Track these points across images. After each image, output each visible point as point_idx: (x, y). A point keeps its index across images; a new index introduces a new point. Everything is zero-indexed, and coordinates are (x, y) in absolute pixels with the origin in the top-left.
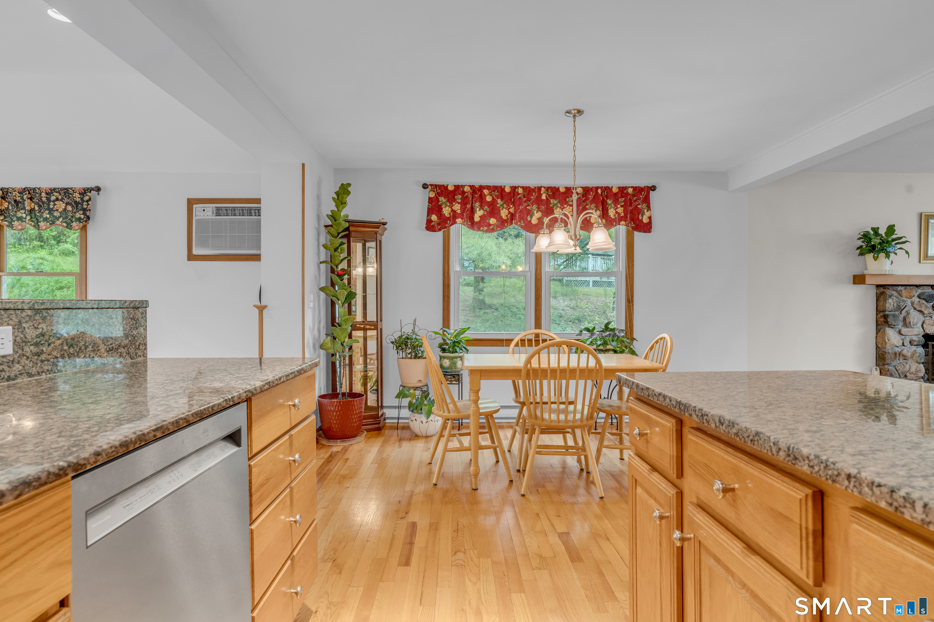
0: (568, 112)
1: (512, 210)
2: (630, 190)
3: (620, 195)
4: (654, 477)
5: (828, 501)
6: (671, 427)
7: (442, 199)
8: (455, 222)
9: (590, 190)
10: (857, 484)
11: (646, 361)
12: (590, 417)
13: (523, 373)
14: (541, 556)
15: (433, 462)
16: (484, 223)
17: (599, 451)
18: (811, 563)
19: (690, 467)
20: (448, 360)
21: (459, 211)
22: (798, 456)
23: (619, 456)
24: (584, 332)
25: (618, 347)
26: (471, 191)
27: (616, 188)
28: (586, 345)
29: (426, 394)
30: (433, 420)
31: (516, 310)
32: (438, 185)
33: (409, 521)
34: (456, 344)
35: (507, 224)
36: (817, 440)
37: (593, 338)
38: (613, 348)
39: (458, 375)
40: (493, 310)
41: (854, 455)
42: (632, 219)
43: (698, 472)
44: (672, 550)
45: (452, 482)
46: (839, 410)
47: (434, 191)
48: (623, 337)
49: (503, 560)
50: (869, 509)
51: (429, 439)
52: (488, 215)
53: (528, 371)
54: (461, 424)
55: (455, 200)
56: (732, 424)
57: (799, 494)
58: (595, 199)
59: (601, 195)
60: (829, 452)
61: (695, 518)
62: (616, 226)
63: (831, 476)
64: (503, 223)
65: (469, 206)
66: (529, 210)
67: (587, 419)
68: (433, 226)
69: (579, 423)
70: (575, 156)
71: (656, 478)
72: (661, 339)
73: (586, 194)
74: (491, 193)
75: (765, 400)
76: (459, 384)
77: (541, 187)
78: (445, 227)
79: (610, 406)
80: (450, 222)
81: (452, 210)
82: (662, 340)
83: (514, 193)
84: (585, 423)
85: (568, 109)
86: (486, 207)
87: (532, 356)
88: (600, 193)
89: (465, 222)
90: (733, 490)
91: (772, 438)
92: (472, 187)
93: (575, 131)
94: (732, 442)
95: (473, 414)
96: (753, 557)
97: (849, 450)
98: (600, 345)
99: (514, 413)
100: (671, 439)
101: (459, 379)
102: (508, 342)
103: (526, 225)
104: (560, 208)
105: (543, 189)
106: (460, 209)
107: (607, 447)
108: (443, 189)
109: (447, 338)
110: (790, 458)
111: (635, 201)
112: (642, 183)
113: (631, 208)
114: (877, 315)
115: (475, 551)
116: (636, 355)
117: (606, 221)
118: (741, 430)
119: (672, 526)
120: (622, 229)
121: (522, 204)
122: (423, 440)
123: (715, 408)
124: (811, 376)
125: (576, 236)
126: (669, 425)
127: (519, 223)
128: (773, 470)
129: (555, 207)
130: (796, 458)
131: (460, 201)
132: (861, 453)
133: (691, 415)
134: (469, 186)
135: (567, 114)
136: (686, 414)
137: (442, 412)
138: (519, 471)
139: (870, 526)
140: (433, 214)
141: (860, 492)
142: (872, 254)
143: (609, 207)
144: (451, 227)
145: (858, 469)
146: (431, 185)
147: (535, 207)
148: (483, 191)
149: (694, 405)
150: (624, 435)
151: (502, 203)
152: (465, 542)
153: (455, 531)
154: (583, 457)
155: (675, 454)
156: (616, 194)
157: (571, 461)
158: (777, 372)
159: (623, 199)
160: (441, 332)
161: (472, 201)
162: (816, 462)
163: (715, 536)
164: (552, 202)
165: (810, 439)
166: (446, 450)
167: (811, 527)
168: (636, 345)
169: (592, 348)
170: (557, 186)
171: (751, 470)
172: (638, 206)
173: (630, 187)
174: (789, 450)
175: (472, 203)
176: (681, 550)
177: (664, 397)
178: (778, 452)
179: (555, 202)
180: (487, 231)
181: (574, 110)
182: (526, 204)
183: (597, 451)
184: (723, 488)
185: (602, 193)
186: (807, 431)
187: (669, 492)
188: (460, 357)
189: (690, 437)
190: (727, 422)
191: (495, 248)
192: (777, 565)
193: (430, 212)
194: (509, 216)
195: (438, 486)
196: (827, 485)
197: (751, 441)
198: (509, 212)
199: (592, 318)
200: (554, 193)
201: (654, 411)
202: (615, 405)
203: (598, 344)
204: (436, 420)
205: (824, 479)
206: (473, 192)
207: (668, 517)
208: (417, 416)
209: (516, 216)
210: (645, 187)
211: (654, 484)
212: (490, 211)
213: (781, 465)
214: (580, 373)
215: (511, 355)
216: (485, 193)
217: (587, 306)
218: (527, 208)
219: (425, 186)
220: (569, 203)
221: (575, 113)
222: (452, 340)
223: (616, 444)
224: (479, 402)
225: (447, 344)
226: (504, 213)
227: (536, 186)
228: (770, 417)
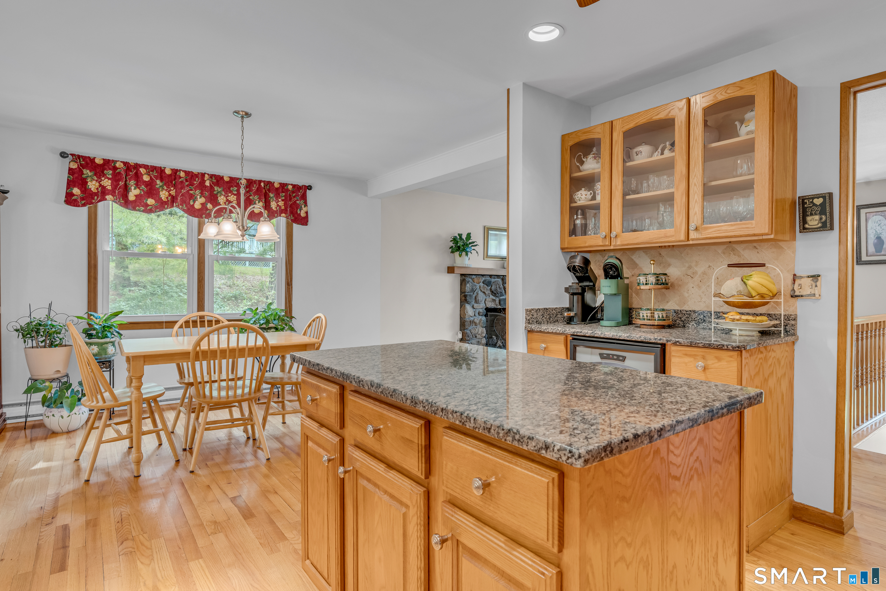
0: (237, 112)
1: (173, 193)
2: (290, 187)
3: (281, 190)
4: (322, 432)
5: (432, 426)
6: (336, 392)
7: (87, 172)
8: (104, 199)
9: (254, 183)
10: (446, 413)
11: (305, 336)
12: (258, 389)
13: (192, 355)
14: (215, 522)
15: (81, 458)
16: (140, 203)
17: (265, 419)
18: (424, 465)
19: (350, 419)
20: (96, 346)
21: (109, 188)
22: (417, 402)
23: (281, 421)
24: (247, 312)
25: (279, 325)
26: (125, 168)
27: (277, 183)
28: (249, 324)
29: (67, 386)
30: (78, 413)
31: (168, 288)
32: (82, 156)
33: (57, 525)
34: (106, 329)
35: (168, 206)
36: (427, 390)
37: (256, 318)
38: (274, 326)
39: (110, 362)
40: (139, 288)
41: (445, 397)
42: (292, 213)
43: (356, 422)
44: (336, 482)
45: (108, 474)
46: (438, 369)
47: (76, 162)
48: (283, 316)
49: (177, 536)
50: (452, 427)
51: (71, 435)
52: (146, 195)
53: (197, 353)
54: (112, 412)
55: (104, 175)
56: (379, 386)
57: (418, 425)
58: (259, 191)
59: (264, 188)
60: (433, 397)
61: (354, 455)
62: (277, 217)
63: (434, 411)
64: (162, 205)
65: (121, 183)
66: (192, 194)
67: (255, 392)
68: (75, 200)
69: (247, 397)
70: (242, 153)
71: (324, 432)
72: (317, 318)
73: (249, 185)
74: (149, 172)
75: (397, 366)
76: (110, 371)
77: (205, 173)
78: (92, 203)
79: (273, 378)
80: (98, 198)
81: (100, 185)
82: (319, 319)
83: (175, 176)
84: (253, 395)
85: (237, 109)
86: (143, 186)
87: (202, 339)
88: (263, 186)
89: (117, 200)
90: (379, 430)
91: (403, 392)
92: (125, 163)
93: (243, 131)
94: (378, 398)
95: (136, 401)
96: (391, 471)
97: (443, 394)
98: (263, 324)
99: (179, 393)
100: (336, 401)
101: (110, 365)
102: (170, 324)
103: (188, 209)
104: (224, 195)
105: (206, 175)
106: (111, 185)
107: (272, 414)
108: (89, 161)
109: (95, 323)
110: (413, 404)
111: (294, 197)
112: (301, 181)
113: (290, 203)
114: (461, 295)
115: (144, 535)
116: (295, 331)
117: (269, 212)
118: (385, 389)
119: (336, 465)
120: (282, 220)
121: (185, 188)
122: (65, 436)
123: (367, 375)
124: (423, 346)
125: (243, 227)
126: (334, 390)
127: (180, 206)
128: (403, 412)
129: (219, 195)
130: (416, 403)
131: (110, 176)
132: (448, 395)
133: (351, 382)
134: (121, 162)
135: (235, 114)
136: (348, 381)
137: (95, 402)
138: (185, 450)
139: (452, 436)
140: (74, 186)
141: (447, 418)
142: (458, 252)
143: (271, 200)
144: (99, 204)
145: (447, 404)
146: (72, 155)
147: (198, 192)
148: (139, 170)
149: (353, 374)
150: (286, 402)
151: (161, 184)
152: (132, 529)
153: (118, 522)
154: (249, 427)
155: (339, 412)
156: (277, 189)
157: (238, 432)
158: (403, 344)
159: (284, 194)
160: (86, 316)
161: (126, 178)
162: (426, 404)
163: (367, 464)
164: (216, 189)
165: (423, 390)
166: (100, 442)
167: (423, 443)
168: (295, 323)
169: (256, 327)
170: (221, 175)
171: (390, 415)
172: (297, 202)
173: (290, 184)
174: (412, 398)
175: (126, 181)
176: (343, 480)
177: (331, 370)
178: (406, 401)
179: (219, 190)
180: (143, 211)
181: (242, 111)
182: (187, 189)
183: (263, 419)
184: (373, 429)
185: (264, 186)
186: (422, 385)
187: (334, 440)
188: (111, 342)
189: (350, 398)
190: (376, 385)
191: (147, 224)
192: (405, 473)
193: (70, 184)
194: (169, 198)
195: (90, 482)
196: (431, 417)
197: (391, 395)
198: (170, 195)
199: (249, 295)
200: (218, 181)
201: (323, 381)
202: (279, 376)
203: (261, 323)
204: (81, 412)
205: (430, 413)
206: (126, 170)
207: (333, 459)
208: (55, 411)
209: (177, 199)
210: (302, 186)
211: (323, 436)
212: (147, 190)
213: (408, 408)
214: (248, 351)
215: (175, 338)
216: (142, 172)
217: (243, 284)
218: (190, 192)
219: (63, 155)
220: (233, 192)
221: (243, 114)
222: (100, 325)
223: (280, 411)
224: (143, 387)
225: (94, 329)
226: (164, 195)
227: (199, 172)
228: (401, 378)
